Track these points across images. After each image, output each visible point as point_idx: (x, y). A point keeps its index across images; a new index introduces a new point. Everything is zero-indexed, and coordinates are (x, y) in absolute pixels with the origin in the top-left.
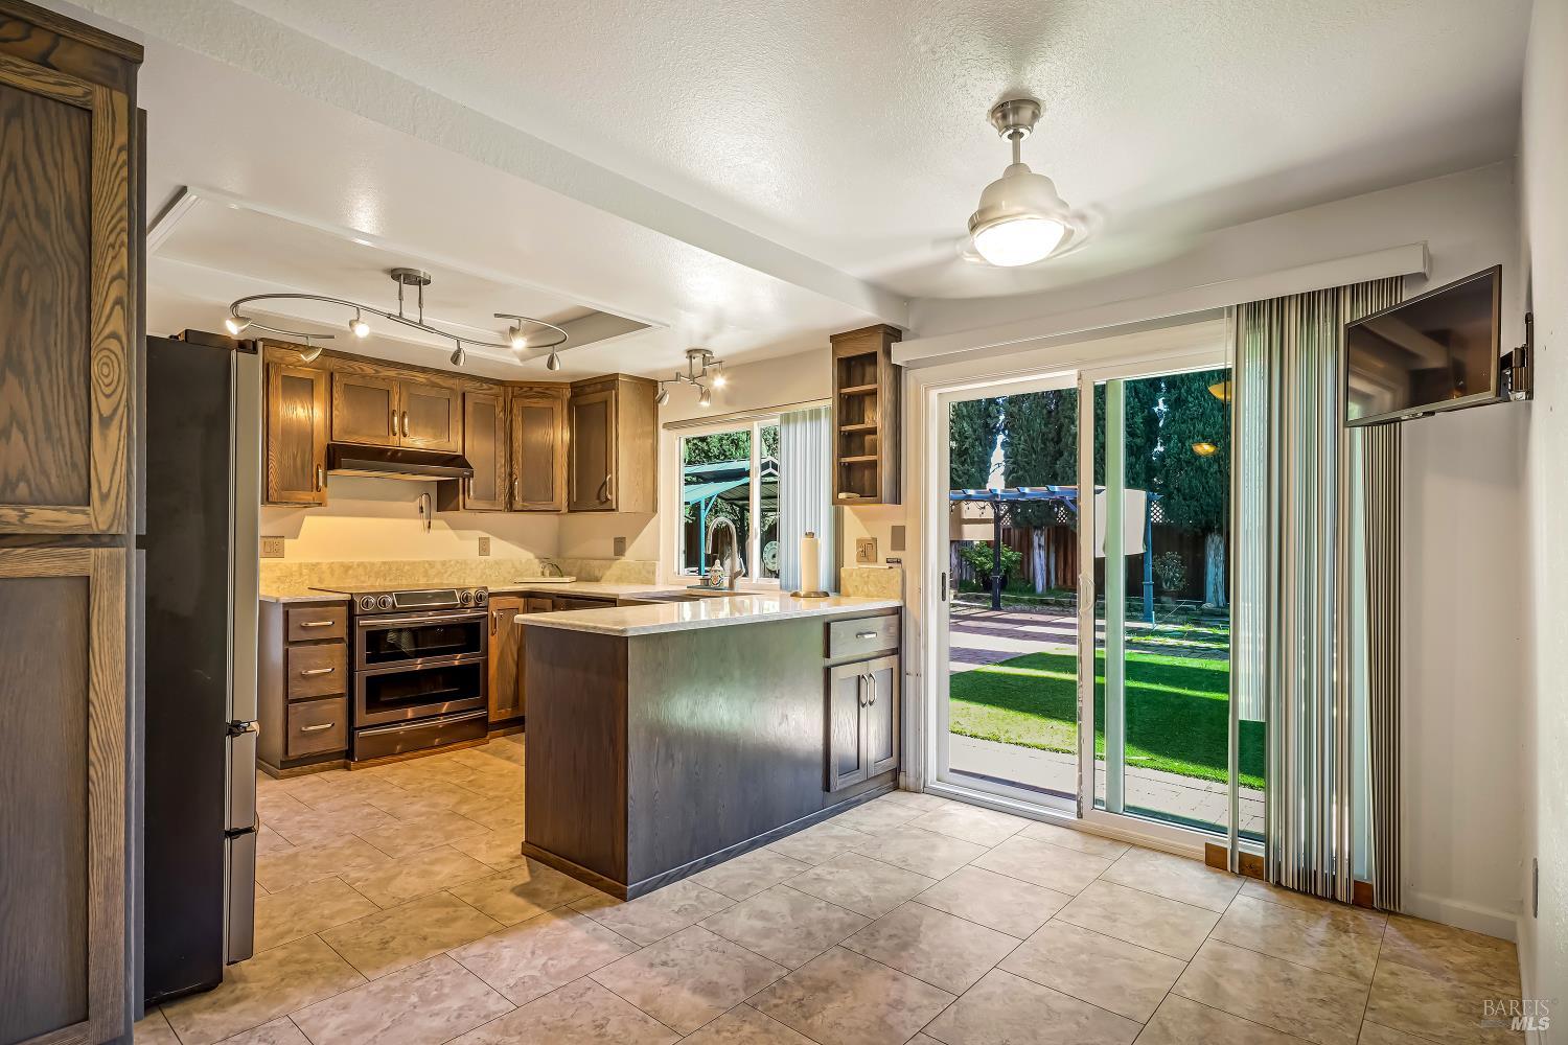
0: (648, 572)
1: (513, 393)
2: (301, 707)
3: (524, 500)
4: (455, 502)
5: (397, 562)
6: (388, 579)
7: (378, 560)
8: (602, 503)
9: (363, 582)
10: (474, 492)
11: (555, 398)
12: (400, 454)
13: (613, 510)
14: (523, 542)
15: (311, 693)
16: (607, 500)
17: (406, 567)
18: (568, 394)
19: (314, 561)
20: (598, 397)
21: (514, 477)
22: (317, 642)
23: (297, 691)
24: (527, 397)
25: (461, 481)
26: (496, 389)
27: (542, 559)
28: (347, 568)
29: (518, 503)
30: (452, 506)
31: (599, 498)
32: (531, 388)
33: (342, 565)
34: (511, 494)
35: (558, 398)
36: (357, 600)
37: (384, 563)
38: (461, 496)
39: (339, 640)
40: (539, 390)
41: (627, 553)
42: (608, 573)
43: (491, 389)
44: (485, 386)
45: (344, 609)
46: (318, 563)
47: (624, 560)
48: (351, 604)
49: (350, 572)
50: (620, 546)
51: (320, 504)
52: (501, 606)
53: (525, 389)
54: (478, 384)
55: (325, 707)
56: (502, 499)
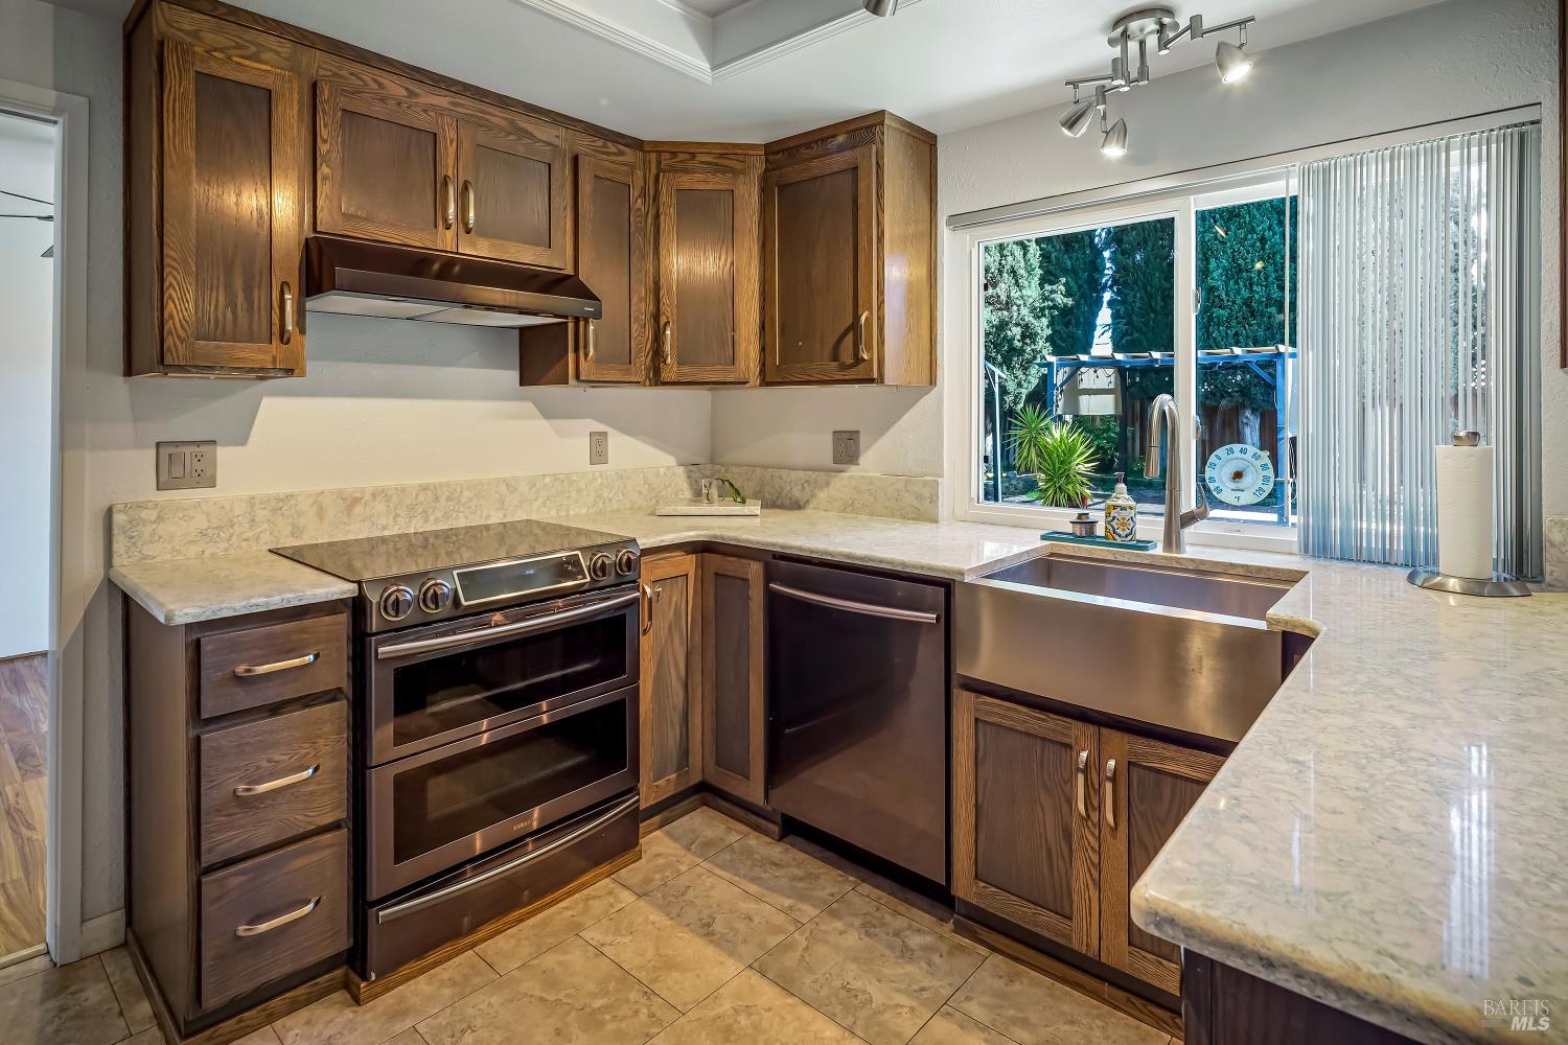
0: (920, 497)
1: (659, 163)
2: (234, 877)
3: (680, 364)
4: (558, 367)
5: (448, 484)
6: (432, 518)
7: (412, 481)
8: (844, 367)
9: (385, 528)
10: (595, 348)
11: (735, 173)
12: (457, 269)
13: (871, 381)
14: (660, 440)
15: (263, 836)
16: (858, 360)
17: (467, 494)
18: (759, 166)
19: (283, 489)
20: (838, 161)
21: (663, 320)
22: (275, 709)
23: (222, 840)
24: (686, 171)
25: (571, 326)
26: (630, 156)
27: (691, 467)
28: (351, 502)
29: (670, 370)
30: (551, 374)
31: (835, 357)
32: (693, 155)
33: (340, 495)
34: (657, 353)
35: (743, 172)
36: (374, 597)
37: (424, 488)
38: (571, 356)
39: (331, 696)
40: (708, 158)
41: (862, 460)
42: (822, 495)
43: (621, 153)
44: (612, 148)
45: (343, 619)
46: (289, 497)
47: (853, 471)
48: (357, 607)
49: (358, 509)
50: (847, 447)
51: (289, 372)
52: (659, 573)
53: (681, 157)
54: (600, 143)
55: (299, 863)
56: (643, 360)
